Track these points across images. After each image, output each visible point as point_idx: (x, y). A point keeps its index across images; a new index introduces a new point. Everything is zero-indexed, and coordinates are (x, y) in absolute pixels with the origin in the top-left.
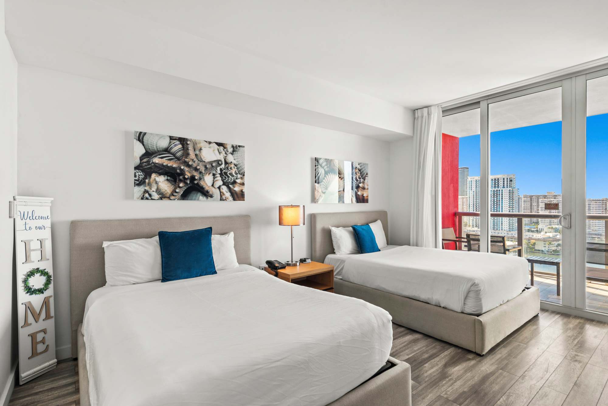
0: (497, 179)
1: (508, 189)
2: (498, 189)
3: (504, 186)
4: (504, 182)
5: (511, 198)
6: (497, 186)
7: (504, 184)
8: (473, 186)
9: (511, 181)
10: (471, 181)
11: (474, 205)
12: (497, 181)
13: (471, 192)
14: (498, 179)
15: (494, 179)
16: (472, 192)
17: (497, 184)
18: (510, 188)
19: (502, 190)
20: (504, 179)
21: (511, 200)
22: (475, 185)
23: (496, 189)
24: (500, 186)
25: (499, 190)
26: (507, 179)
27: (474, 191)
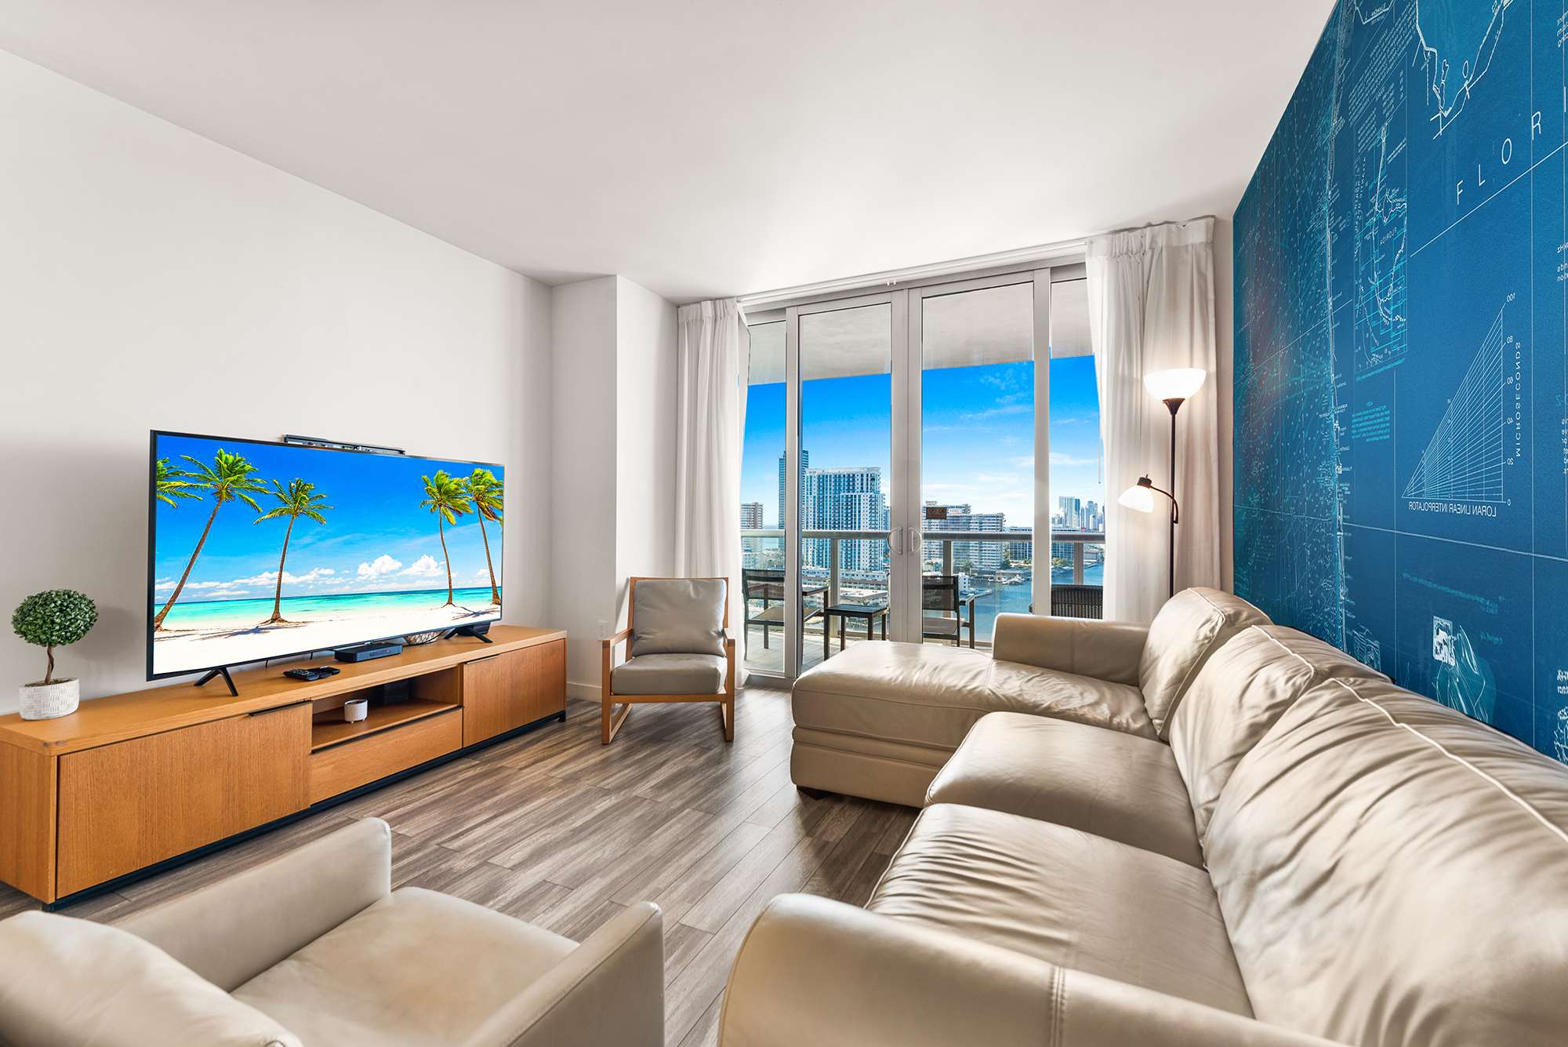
0: (851, 476)
1: (869, 494)
2: (854, 494)
3: (862, 488)
4: (862, 480)
5: (873, 511)
6: (851, 488)
7: (862, 484)
8: (813, 487)
9: (873, 479)
10: (811, 477)
11: (814, 523)
12: (851, 480)
13: (810, 499)
14: (854, 475)
15: (846, 476)
16: (812, 499)
17: (851, 483)
18: (872, 493)
19: (859, 496)
20: (862, 475)
21: (873, 515)
22: (817, 484)
23: (850, 494)
24: (856, 488)
25: (855, 496)
26: (867, 475)
27: (815, 497)
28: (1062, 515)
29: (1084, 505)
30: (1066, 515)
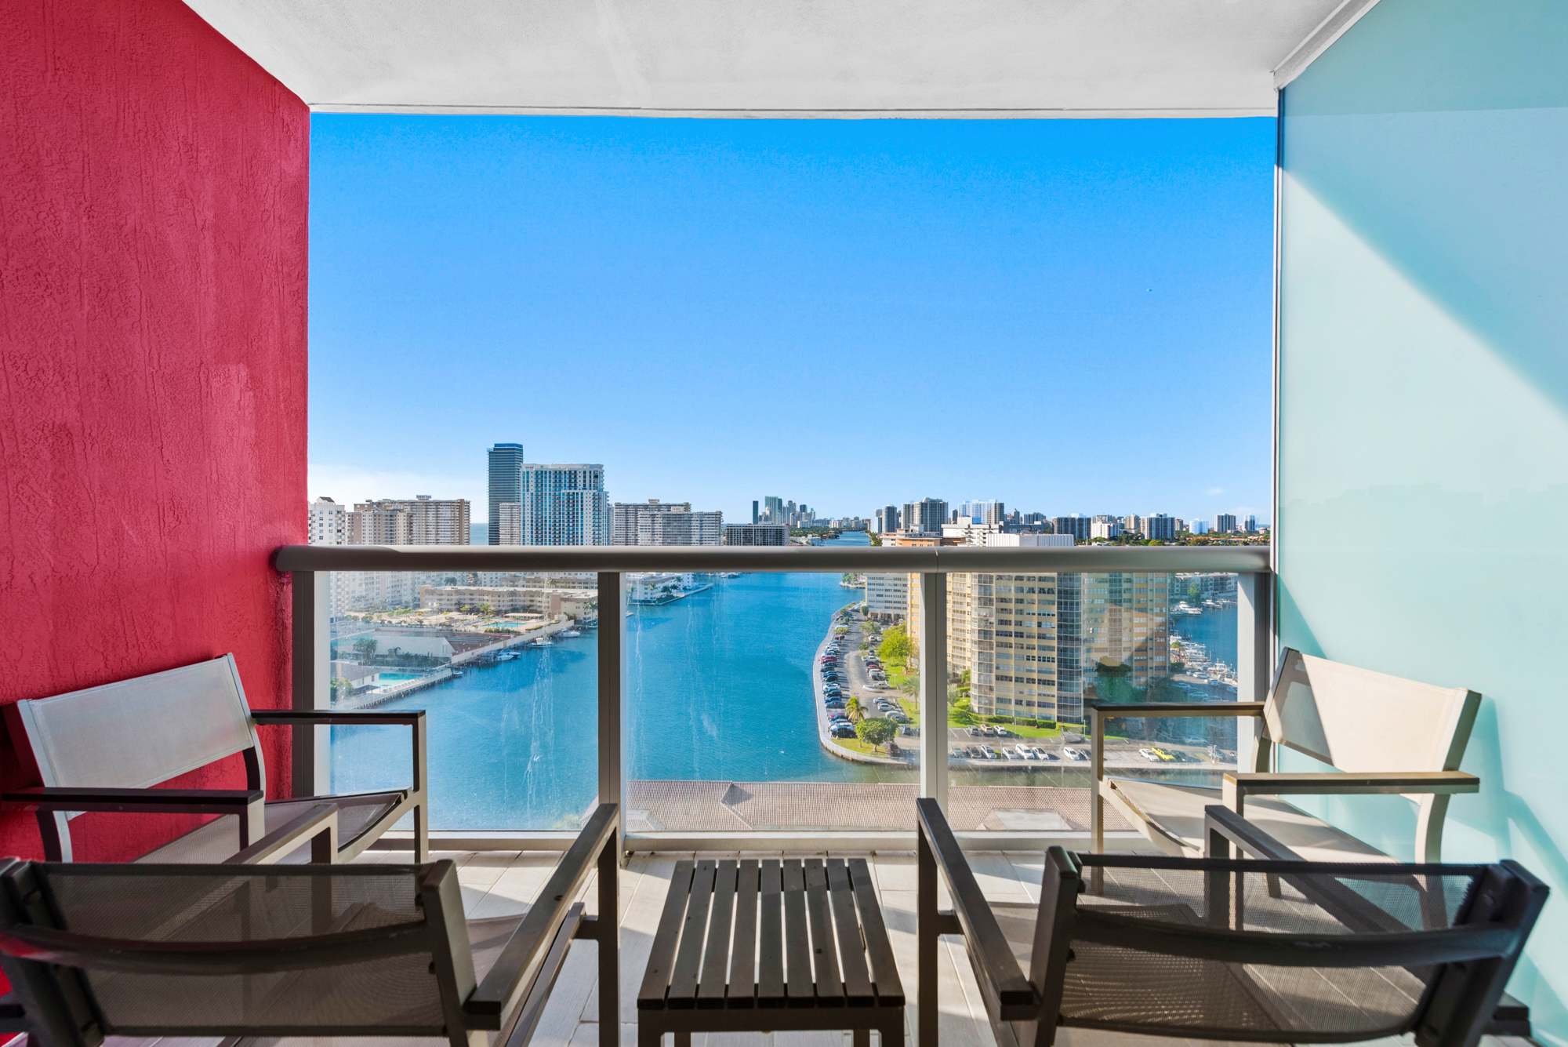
0: (573, 472)
1: (592, 492)
2: (576, 491)
3: (585, 485)
4: (585, 477)
5: (597, 509)
6: (573, 485)
7: (585, 481)
8: (530, 484)
9: (596, 477)
10: (528, 473)
11: (532, 521)
12: (573, 476)
13: (526, 496)
14: (575, 472)
15: (568, 473)
16: (530, 496)
17: (573, 480)
18: (595, 491)
19: (582, 494)
20: (585, 472)
21: (597, 513)
22: (534, 481)
23: (572, 491)
24: (578, 485)
25: (577, 493)
26: (590, 472)
27: (532, 494)
28: (768, 513)
29: (785, 504)
30: (771, 513)
